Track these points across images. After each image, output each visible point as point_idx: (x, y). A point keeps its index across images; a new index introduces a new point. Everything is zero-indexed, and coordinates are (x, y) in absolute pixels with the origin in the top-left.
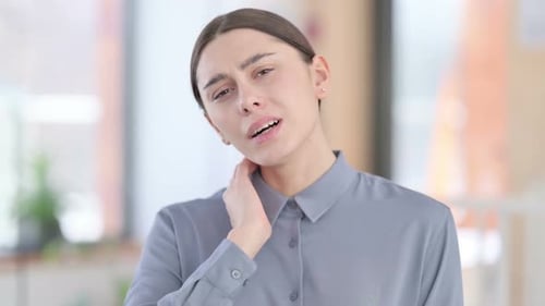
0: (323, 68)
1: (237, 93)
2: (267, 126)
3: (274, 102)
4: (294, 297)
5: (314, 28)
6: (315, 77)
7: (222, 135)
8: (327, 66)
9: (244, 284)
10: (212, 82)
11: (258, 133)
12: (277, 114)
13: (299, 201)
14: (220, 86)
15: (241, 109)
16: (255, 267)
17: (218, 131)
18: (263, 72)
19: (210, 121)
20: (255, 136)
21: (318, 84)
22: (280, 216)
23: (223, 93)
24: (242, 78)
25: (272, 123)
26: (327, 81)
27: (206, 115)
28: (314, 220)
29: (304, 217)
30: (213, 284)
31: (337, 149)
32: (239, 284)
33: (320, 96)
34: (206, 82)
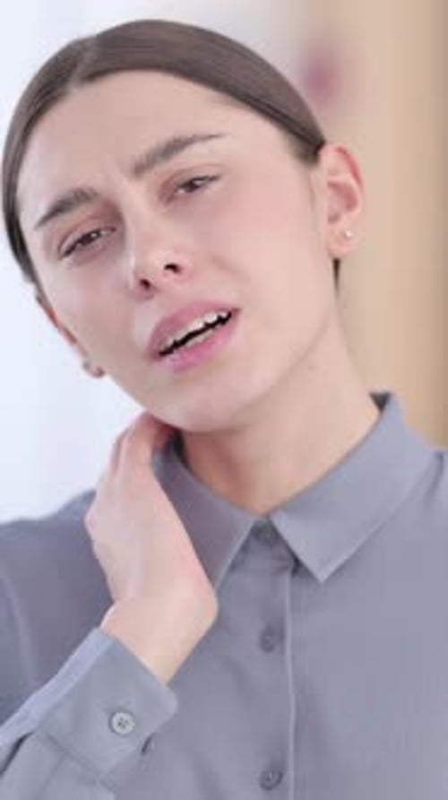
0: (346, 178)
1: (122, 238)
2: (199, 325)
3: (220, 263)
4: (272, 779)
5: (323, 74)
6: (326, 202)
7: (83, 352)
8: (356, 175)
9: (144, 750)
10: (58, 210)
11: (177, 345)
12: (226, 295)
13: (286, 526)
14: (80, 220)
15: (132, 283)
16: (171, 704)
17: (72, 339)
18: (191, 185)
19: (51, 315)
20: (167, 352)
21: (333, 219)
22: (233, 567)
23: (86, 239)
24: (137, 199)
25: (212, 318)
26: (358, 210)
27: (41, 299)
28: (322, 575)
29: (297, 566)
30: (60, 747)
31: (381, 388)
32: (131, 748)
33: (340, 251)
34: (42, 209)
